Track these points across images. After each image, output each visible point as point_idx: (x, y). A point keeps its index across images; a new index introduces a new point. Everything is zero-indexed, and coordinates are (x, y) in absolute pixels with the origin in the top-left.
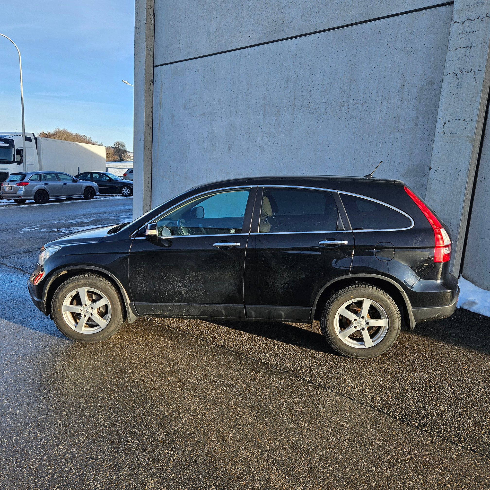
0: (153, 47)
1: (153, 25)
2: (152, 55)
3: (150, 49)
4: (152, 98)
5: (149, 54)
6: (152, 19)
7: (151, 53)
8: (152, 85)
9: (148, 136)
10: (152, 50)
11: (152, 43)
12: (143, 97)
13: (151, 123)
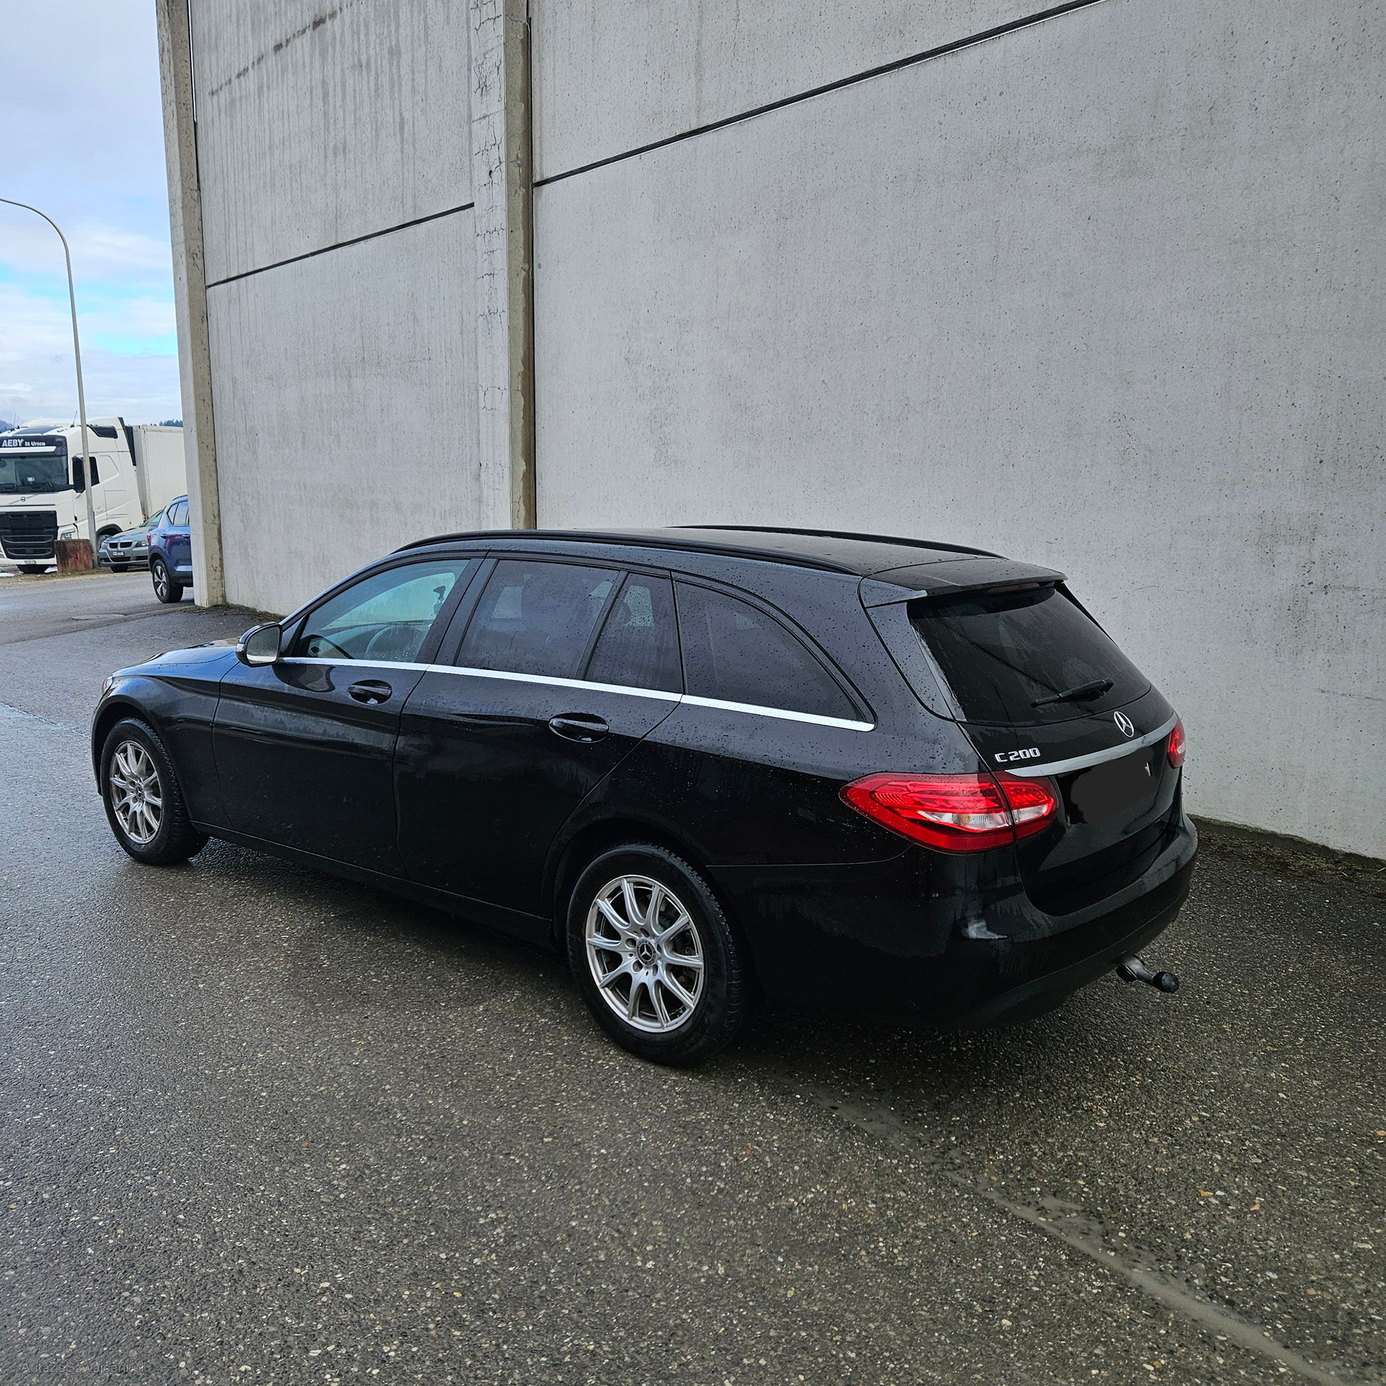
0: (201, 250)
1: (197, 210)
2: (201, 266)
3: (197, 255)
4: (207, 348)
5: (195, 264)
6: (196, 198)
7: (199, 262)
8: (205, 322)
9: (205, 421)
10: (200, 255)
11: (200, 243)
12: (189, 348)
13: (210, 395)
